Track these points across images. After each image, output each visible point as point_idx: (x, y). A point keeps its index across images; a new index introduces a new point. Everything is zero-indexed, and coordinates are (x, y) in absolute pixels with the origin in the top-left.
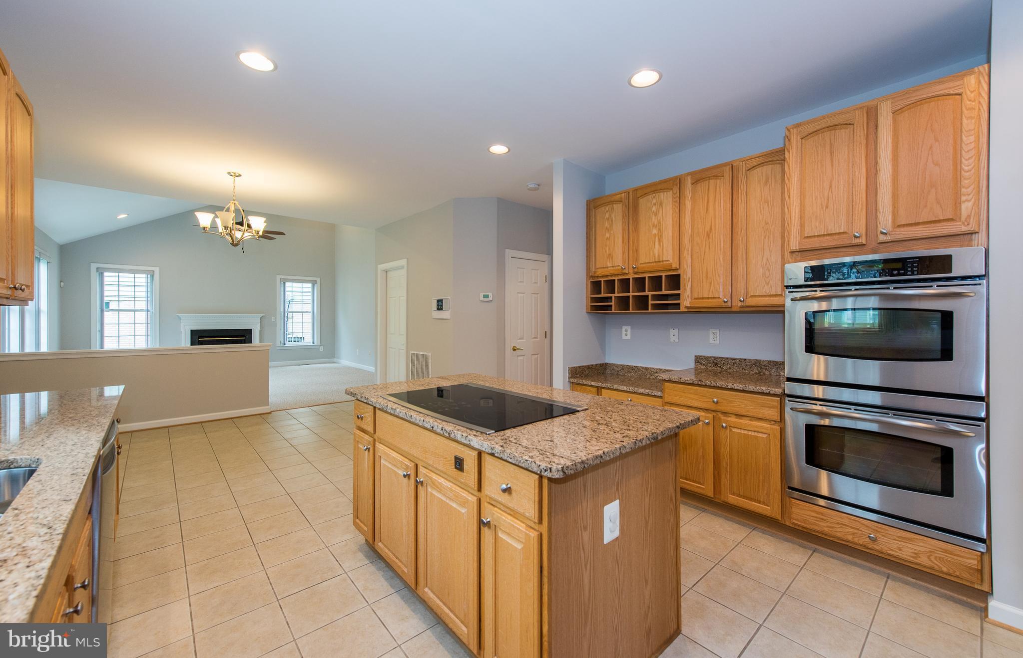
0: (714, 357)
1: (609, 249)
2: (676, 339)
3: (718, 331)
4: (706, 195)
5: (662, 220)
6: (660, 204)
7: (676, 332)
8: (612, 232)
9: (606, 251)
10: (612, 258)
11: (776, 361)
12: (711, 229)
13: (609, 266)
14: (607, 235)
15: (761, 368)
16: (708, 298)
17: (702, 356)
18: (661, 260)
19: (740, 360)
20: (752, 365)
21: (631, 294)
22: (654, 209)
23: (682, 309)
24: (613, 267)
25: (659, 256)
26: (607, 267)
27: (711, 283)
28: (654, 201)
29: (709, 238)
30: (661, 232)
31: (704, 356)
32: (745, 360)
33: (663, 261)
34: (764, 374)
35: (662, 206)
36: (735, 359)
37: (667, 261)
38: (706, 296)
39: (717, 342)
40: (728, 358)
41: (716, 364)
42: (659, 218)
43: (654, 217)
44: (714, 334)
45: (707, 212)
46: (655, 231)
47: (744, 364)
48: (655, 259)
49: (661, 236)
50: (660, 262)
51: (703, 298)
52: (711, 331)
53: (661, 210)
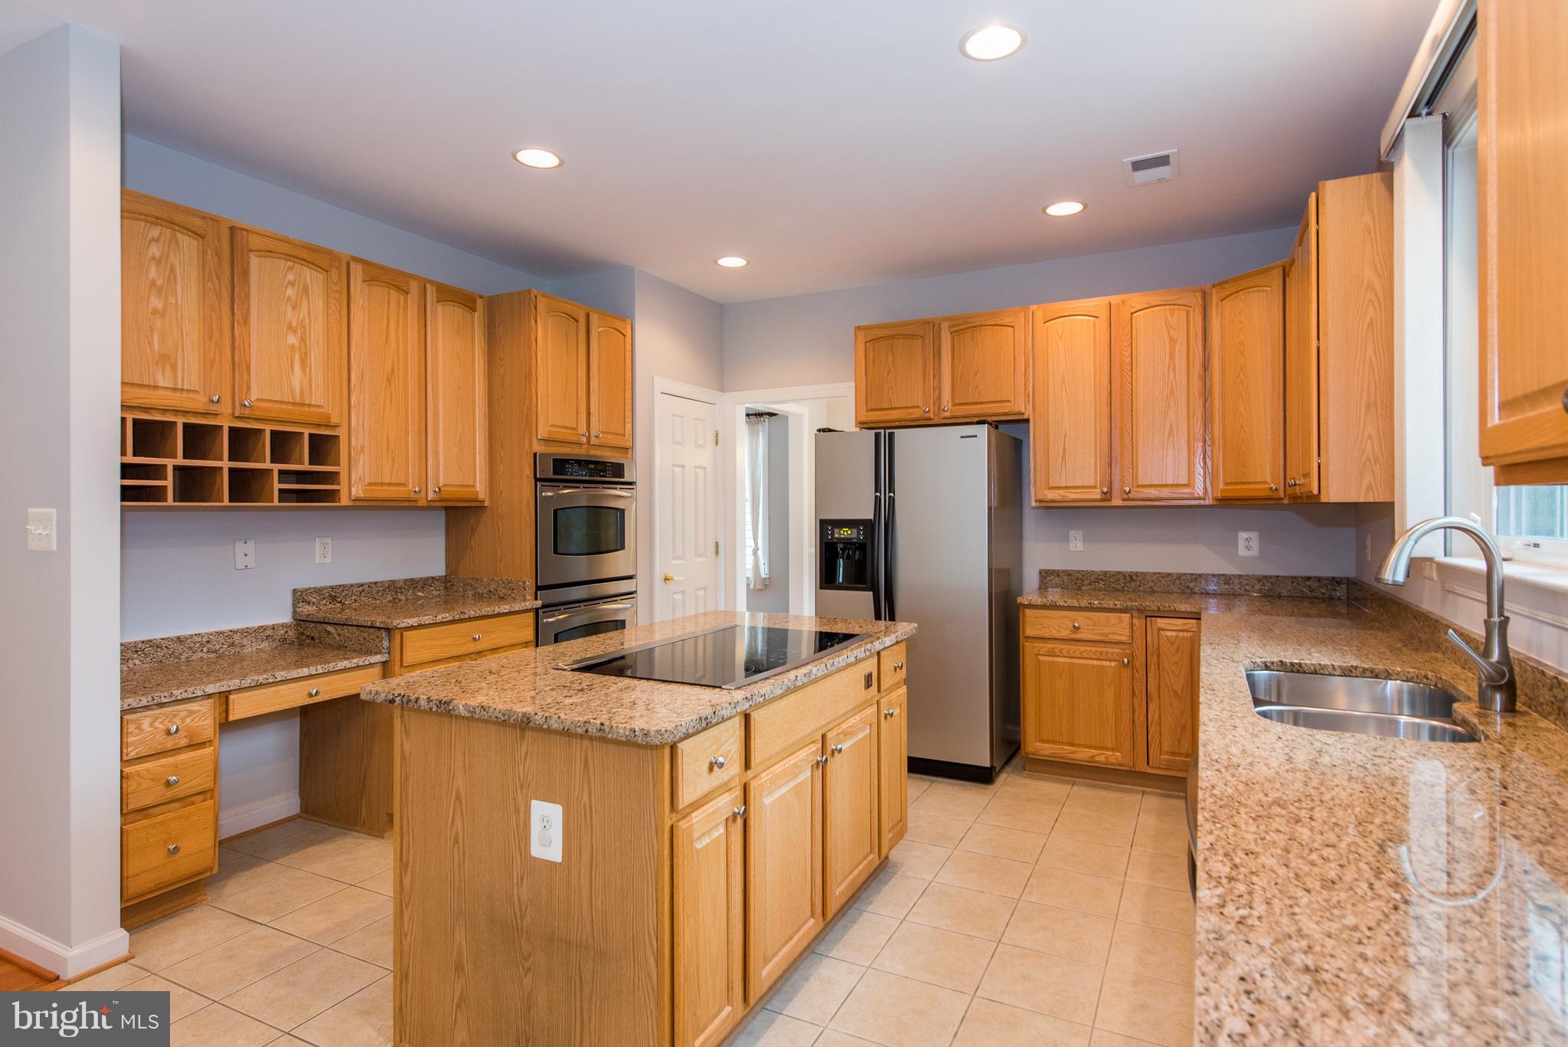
0: (331, 587)
1: (163, 340)
2: (250, 561)
3: (329, 541)
4: (386, 312)
5: (307, 321)
6: (304, 289)
7: (250, 547)
8: (172, 300)
9: (151, 344)
10: (174, 367)
11: (412, 579)
12: (393, 371)
13: (161, 383)
14: (157, 303)
15: (396, 592)
16: (389, 484)
17: (309, 589)
18: (307, 402)
19: (370, 585)
20: (384, 590)
21: (225, 464)
22: (290, 292)
23: (344, 501)
24: (175, 389)
25: (302, 393)
26: (156, 387)
27: (393, 460)
28: (291, 277)
29: (390, 385)
30: (306, 346)
31: (315, 588)
32: (376, 583)
33: (310, 405)
34: (400, 600)
35: (308, 295)
36: (362, 585)
37: (319, 406)
38: (387, 481)
39: (328, 560)
40: (352, 586)
41: (333, 599)
42: (301, 317)
43: (289, 309)
44: (325, 546)
45: (386, 341)
46: (292, 340)
47: (374, 590)
48: (293, 397)
49: (306, 354)
50: (303, 405)
51: (382, 484)
52: (318, 542)
53: (305, 301)
